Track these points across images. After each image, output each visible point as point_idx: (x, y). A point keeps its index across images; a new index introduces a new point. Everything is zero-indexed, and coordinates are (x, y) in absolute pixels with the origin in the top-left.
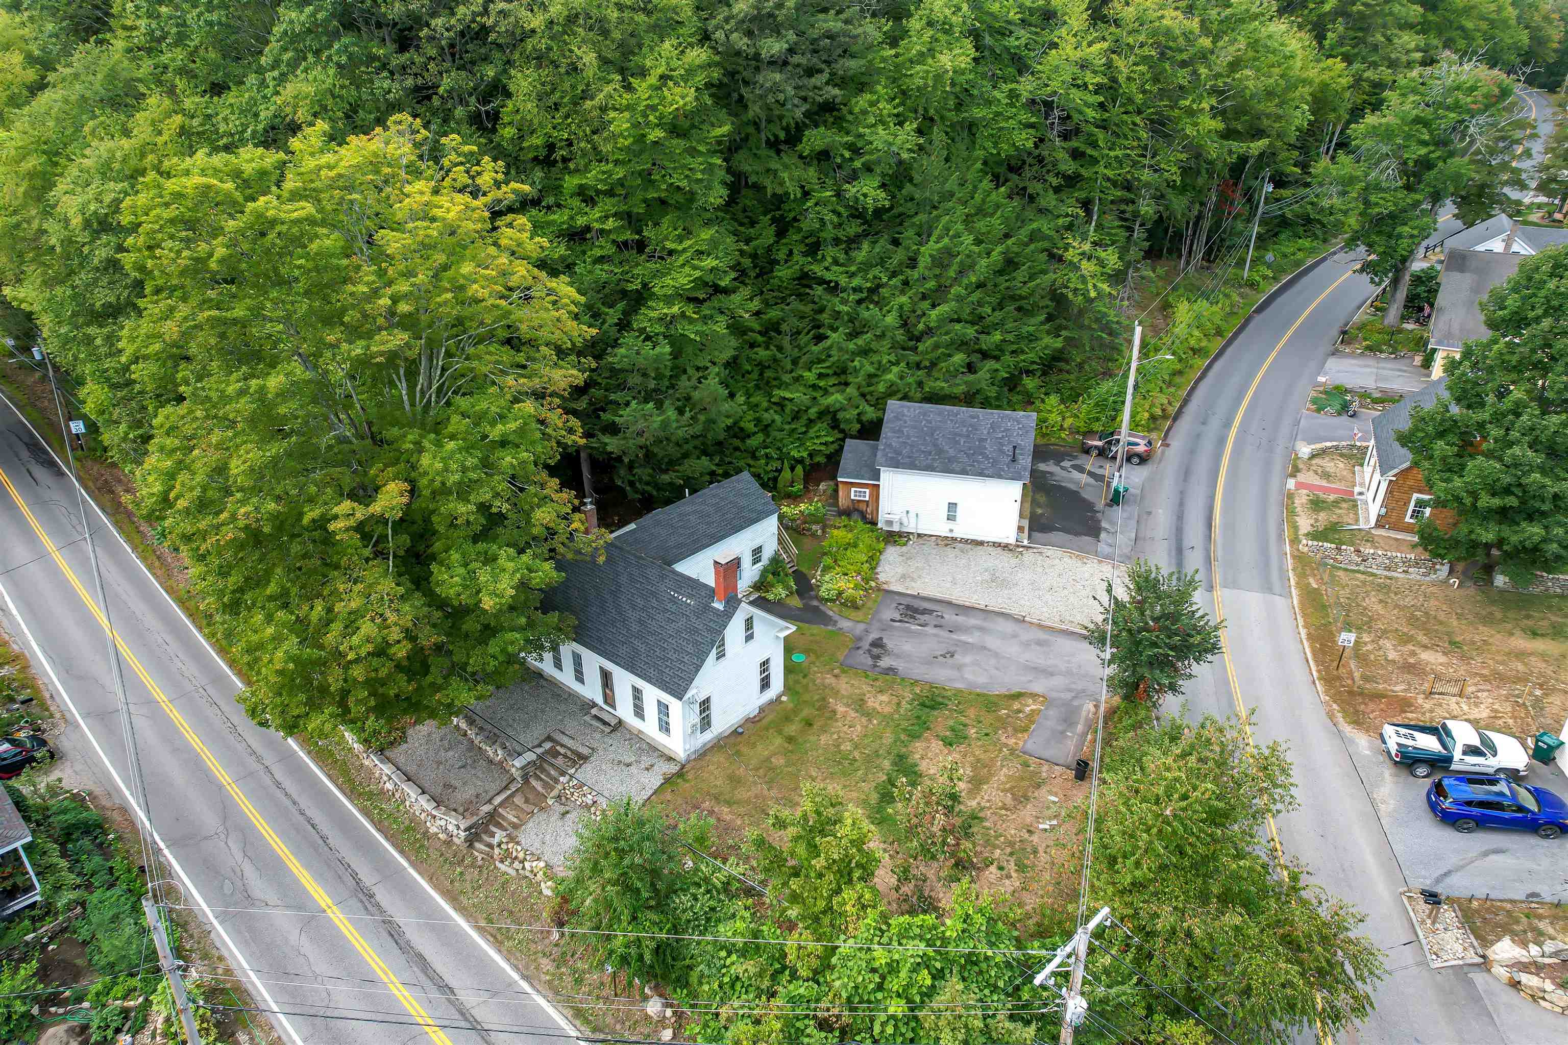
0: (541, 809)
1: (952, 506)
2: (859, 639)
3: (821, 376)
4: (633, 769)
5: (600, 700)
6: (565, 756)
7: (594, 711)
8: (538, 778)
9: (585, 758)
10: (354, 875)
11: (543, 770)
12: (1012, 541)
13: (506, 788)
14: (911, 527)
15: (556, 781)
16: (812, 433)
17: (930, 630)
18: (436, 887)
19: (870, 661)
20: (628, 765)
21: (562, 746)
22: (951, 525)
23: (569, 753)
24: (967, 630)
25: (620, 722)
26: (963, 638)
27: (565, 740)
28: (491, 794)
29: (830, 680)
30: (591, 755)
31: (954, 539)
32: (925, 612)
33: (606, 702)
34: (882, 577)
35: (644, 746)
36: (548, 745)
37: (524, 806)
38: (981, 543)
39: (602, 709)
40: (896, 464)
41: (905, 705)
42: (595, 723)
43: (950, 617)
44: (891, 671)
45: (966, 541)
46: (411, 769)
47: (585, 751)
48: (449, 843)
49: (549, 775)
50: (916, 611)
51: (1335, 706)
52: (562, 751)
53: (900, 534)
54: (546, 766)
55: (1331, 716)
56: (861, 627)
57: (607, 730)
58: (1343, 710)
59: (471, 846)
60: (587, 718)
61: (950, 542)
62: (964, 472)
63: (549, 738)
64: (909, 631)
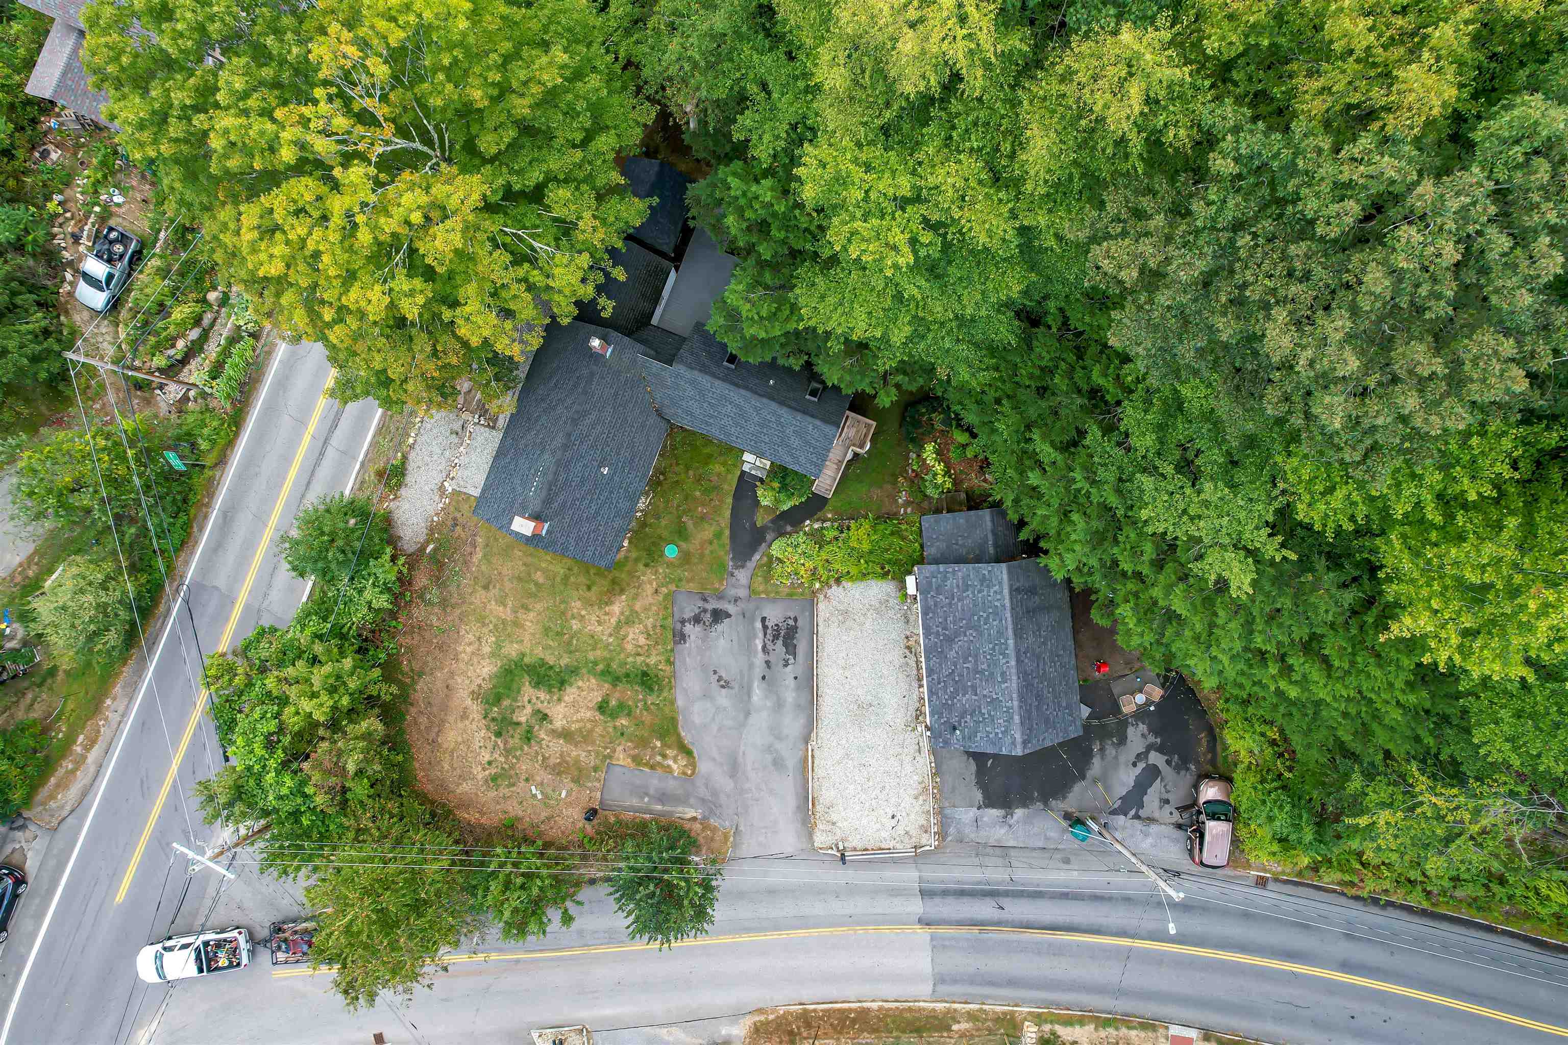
17: (761, 655)
19: (688, 614)
24: (773, 692)
26: (757, 691)
29: (649, 587)
32: (790, 647)
34: (835, 589)
41: (640, 659)
43: (789, 673)
44: (681, 637)
50: (789, 637)
56: (742, 594)
64: (751, 639)
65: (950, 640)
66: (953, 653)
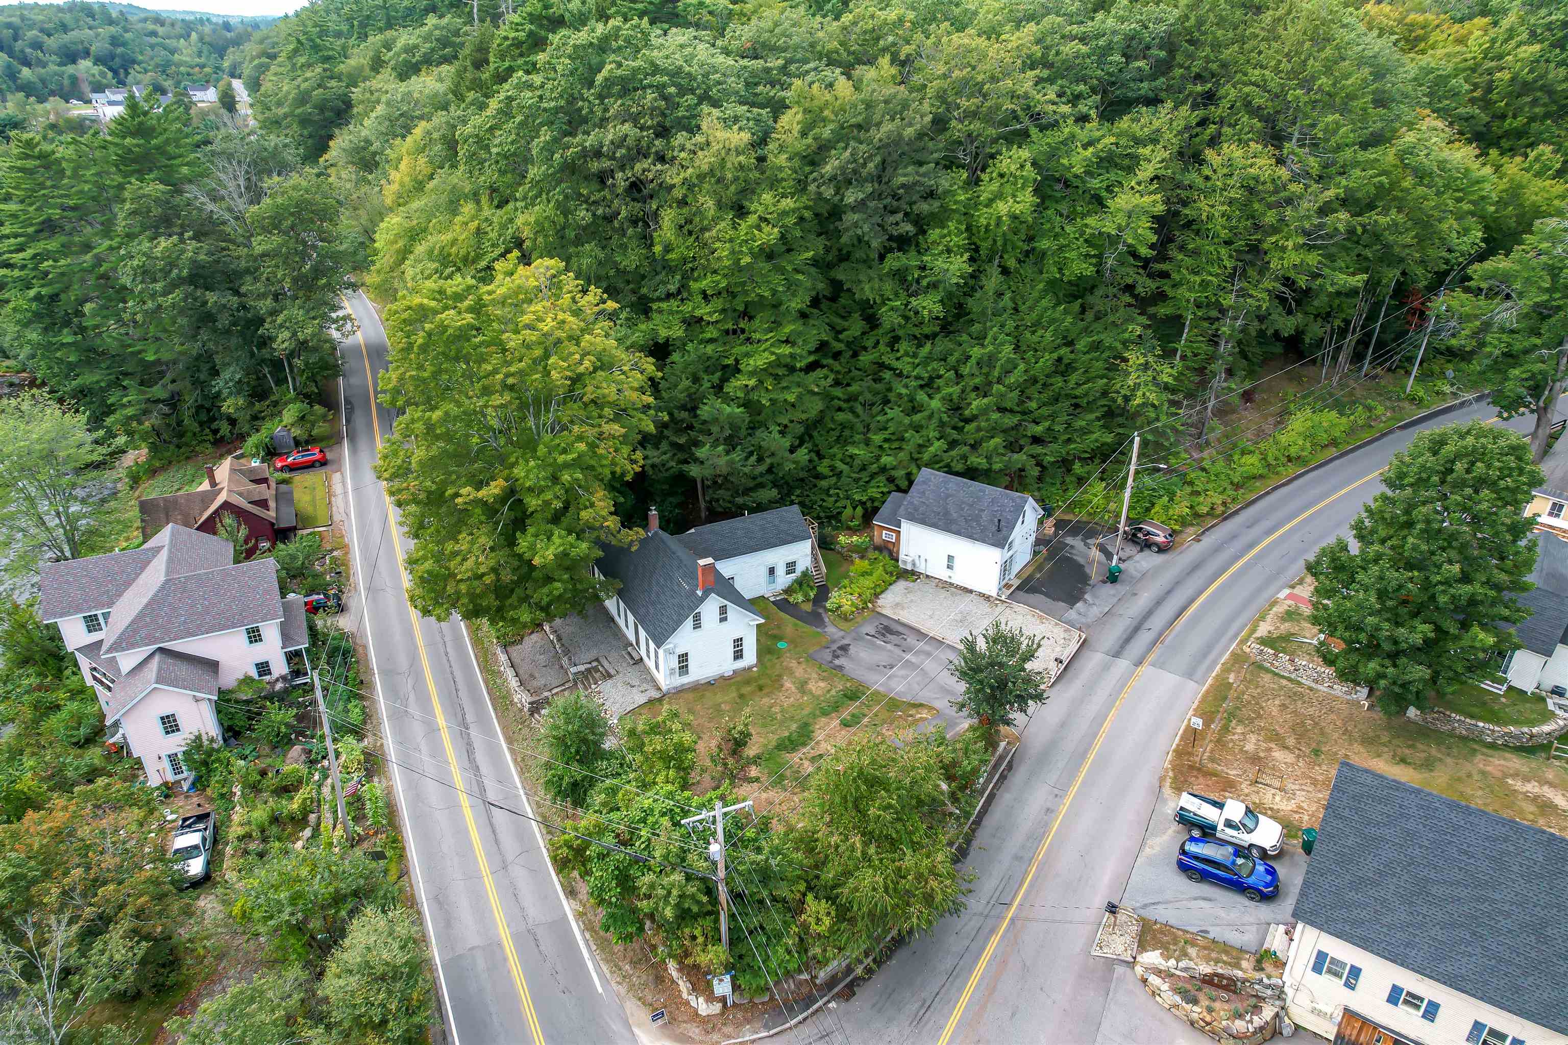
1: (950, 558)
2: (834, 642)
3: (886, 440)
4: (635, 690)
5: (634, 642)
6: (601, 672)
7: (629, 649)
8: (583, 683)
9: (610, 676)
10: (463, 715)
11: (586, 678)
12: (994, 594)
13: (563, 684)
14: (921, 568)
16: (873, 483)
17: (889, 646)
18: (504, 734)
19: (830, 658)
20: (633, 687)
21: (603, 666)
22: (949, 572)
23: (604, 672)
24: (917, 652)
25: (641, 660)
26: (910, 657)
27: (606, 664)
28: (553, 686)
29: (794, 664)
30: (616, 676)
31: (951, 584)
32: (898, 633)
33: (636, 644)
34: (880, 602)
35: (649, 677)
36: (595, 664)
38: (971, 591)
39: (634, 648)
40: (912, 518)
41: (833, 692)
43: (911, 640)
44: (840, 668)
45: (958, 587)
46: (516, 661)
47: (612, 672)
48: (521, 710)
49: (589, 682)
50: (889, 631)
51: (1171, 774)
52: (601, 669)
53: (913, 572)
54: (589, 676)
55: (1162, 779)
56: (841, 633)
57: (631, 662)
58: (1175, 778)
59: (532, 715)
60: (623, 652)
61: (946, 585)
62: (958, 533)
63: (597, 660)
64: (873, 644)
65: (946, 514)
66: (955, 515)
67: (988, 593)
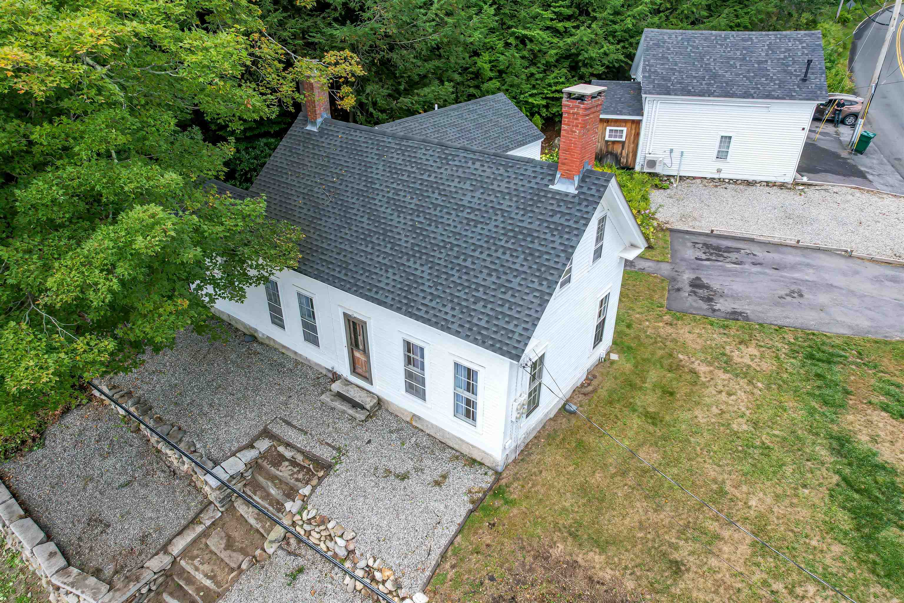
0: (255, 561)
2: (673, 280)
4: (413, 484)
5: (344, 370)
6: (293, 463)
7: (336, 387)
8: (249, 503)
9: (327, 466)
11: (256, 486)
12: (789, 179)
13: (195, 521)
14: (672, 169)
15: (280, 507)
19: (703, 305)
20: (403, 477)
21: (288, 445)
22: (720, 165)
23: (299, 458)
24: (793, 267)
25: (380, 403)
26: (797, 275)
27: (291, 435)
28: (168, 533)
29: (665, 328)
30: (338, 460)
32: (728, 250)
33: (354, 370)
34: (660, 216)
35: (425, 442)
36: (264, 445)
37: (224, 555)
38: (749, 183)
39: (348, 383)
42: (339, 405)
43: (761, 254)
45: (735, 182)
47: (326, 453)
49: (267, 496)
50: (718, 249)
52: (288, 454)
54: (261, 479)
57: (360, 416)
60: (326, 398)
61: (719, 182)
62: (746, 95)
63: (266, 433)
65: (714, 76)
66: (728, 75)
67: (781, 180)
